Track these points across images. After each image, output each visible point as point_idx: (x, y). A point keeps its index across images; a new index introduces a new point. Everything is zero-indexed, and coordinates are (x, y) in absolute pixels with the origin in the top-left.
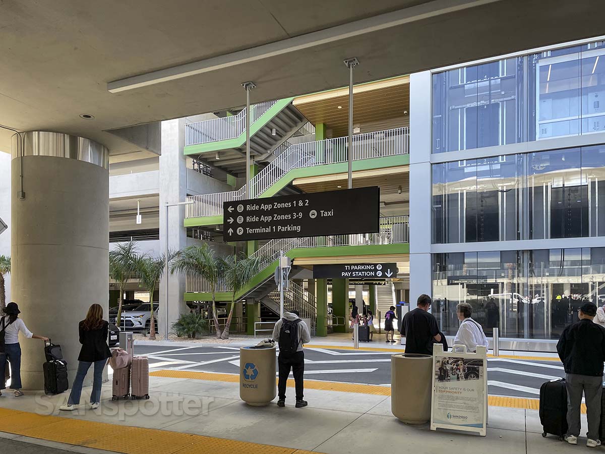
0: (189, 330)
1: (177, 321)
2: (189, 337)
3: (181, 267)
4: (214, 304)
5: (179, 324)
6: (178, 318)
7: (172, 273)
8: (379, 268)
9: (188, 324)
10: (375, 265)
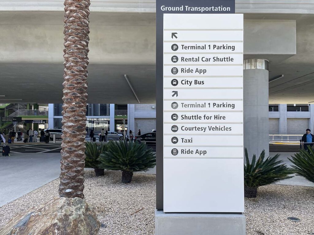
8: (42, 121)
10: (41, 120)
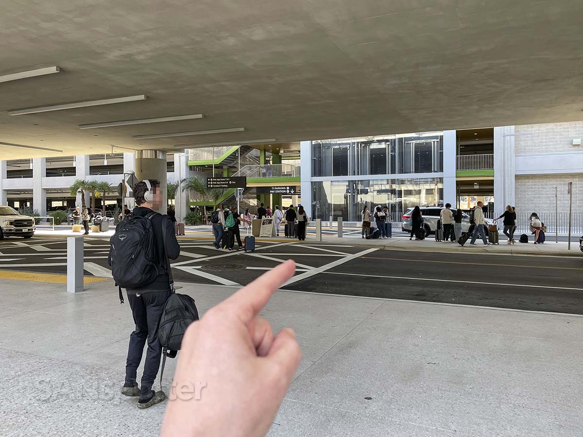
0: (192, 221)
1: (185, 216)
2: (192, 224)
3: (188, 188)
4: (205, 207)
5: (186, 218)
6: (185, 214)
7: (183, 191)
8: (288, 188)
9: (191, 217)
10: (286, 187)
